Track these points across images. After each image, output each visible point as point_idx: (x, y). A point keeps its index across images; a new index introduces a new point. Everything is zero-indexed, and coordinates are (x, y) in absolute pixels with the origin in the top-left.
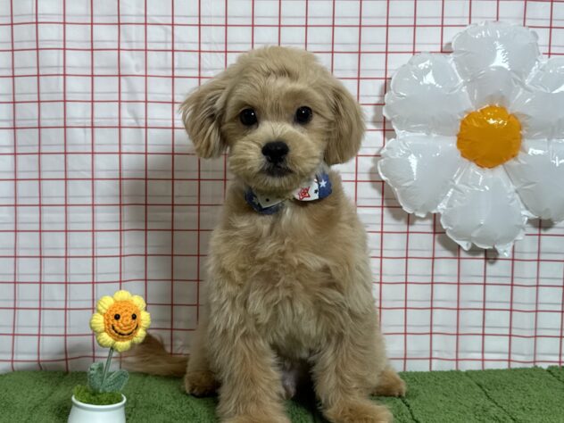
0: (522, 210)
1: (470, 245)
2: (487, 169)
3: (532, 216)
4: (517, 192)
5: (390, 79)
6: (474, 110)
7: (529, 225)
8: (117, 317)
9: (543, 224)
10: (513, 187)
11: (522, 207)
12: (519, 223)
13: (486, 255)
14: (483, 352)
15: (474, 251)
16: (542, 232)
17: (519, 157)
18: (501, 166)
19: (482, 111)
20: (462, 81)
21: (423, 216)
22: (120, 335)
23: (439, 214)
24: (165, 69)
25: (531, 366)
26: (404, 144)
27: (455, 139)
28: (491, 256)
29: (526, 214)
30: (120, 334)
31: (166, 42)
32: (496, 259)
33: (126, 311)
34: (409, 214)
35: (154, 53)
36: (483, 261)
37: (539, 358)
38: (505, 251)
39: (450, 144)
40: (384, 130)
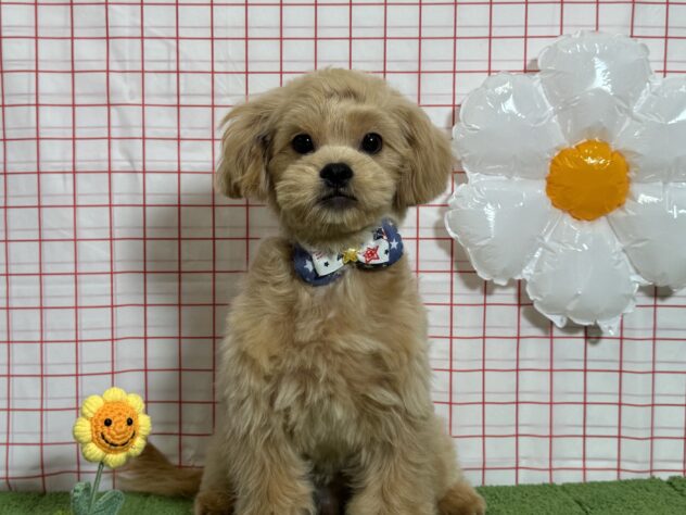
0: (631, 274)
1: (565, 321)
2: (585, 221)
3: (645, 282)
4: (624, 251)
5: (459, 106)
6: (568, 146)
7: (641, 294)
8: (108, 423)
9: (659, 293)
10: (619, 245)
11: (632, 270)
12: (627, 292)
13: (586, 332)
14: (584, 459)
15: (570, 328)
16: (659, 302)
17: (626, 205)
18: (603, 218)
19: (577, 147)
20: (551, 109)
21: (504, 283)
22: (112, 446)
23: (525, 281)
24: (168, 95)
25: (646, 476)
26: (479, 191)
27: (543, 183)
28: (592, 334)
29: (637, 280)
30: (112, 444)
31: (169, 61)
32: (599, 338)
33: (120, 414)
34: (486, 282)
35: (153, 74)
36: (582, 341)
37: (657, 466)
38: (610, 327)
39: (539, 189)
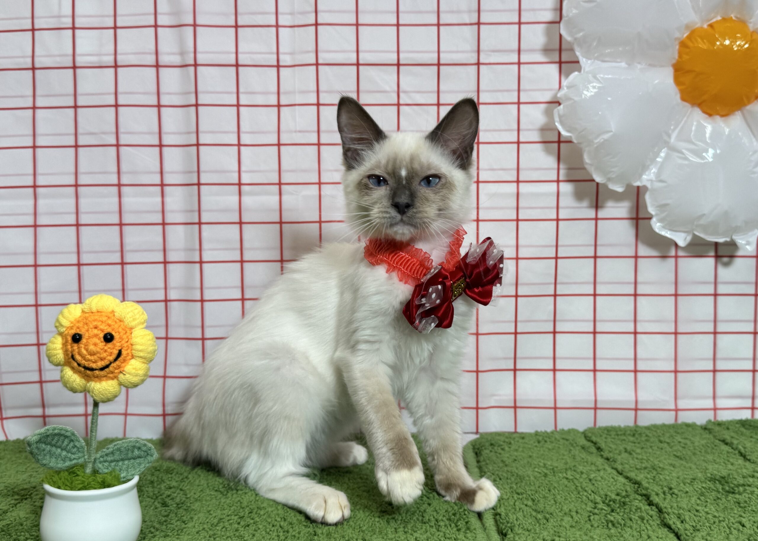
1: (689, 238)
2: (717, 117)
6: (699, 26)
8: (77, 339)
13: (716, 251)
14: (714, 398)
18: (739, 113)
21: (620, 190)
22: (86, 371)
23: (644, 188)
27: (670, 71)
28: (724, 252)
30: (86, 368)
32: (734, 256)
33: (96, 327)
36: (712, 261)
38: (746, 243)
40: (560, 63)
